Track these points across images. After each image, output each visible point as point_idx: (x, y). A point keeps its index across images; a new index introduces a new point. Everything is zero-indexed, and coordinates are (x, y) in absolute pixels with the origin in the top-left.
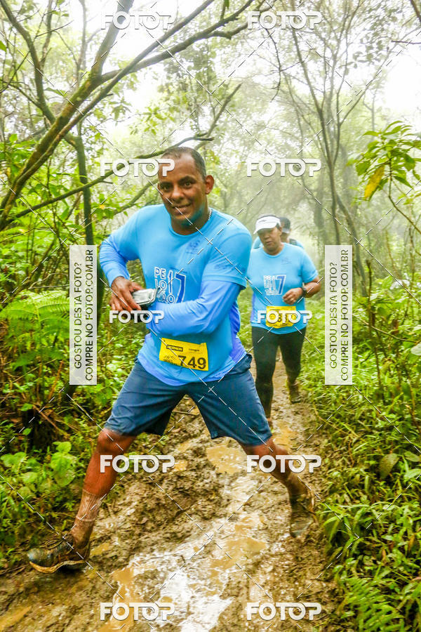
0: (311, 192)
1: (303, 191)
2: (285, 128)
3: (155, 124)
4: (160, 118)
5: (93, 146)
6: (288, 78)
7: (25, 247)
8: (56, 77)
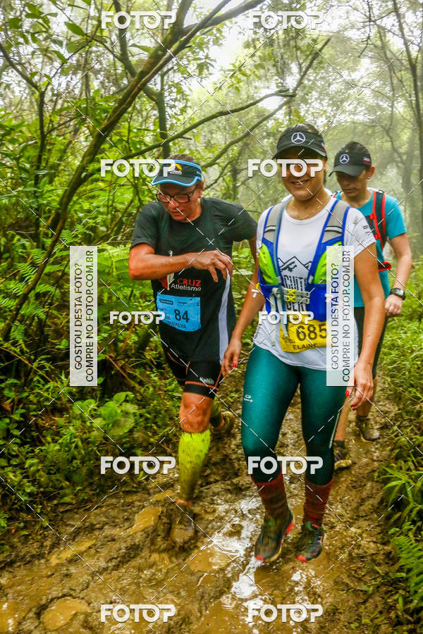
0: (400, 155)
1: (392, 154)
2: (376, 87)
3: (239, 81)
4: (245, 75)
5: (177, 103)
6: (382, 31)
7: (106, 203)
8: (143, 34)
